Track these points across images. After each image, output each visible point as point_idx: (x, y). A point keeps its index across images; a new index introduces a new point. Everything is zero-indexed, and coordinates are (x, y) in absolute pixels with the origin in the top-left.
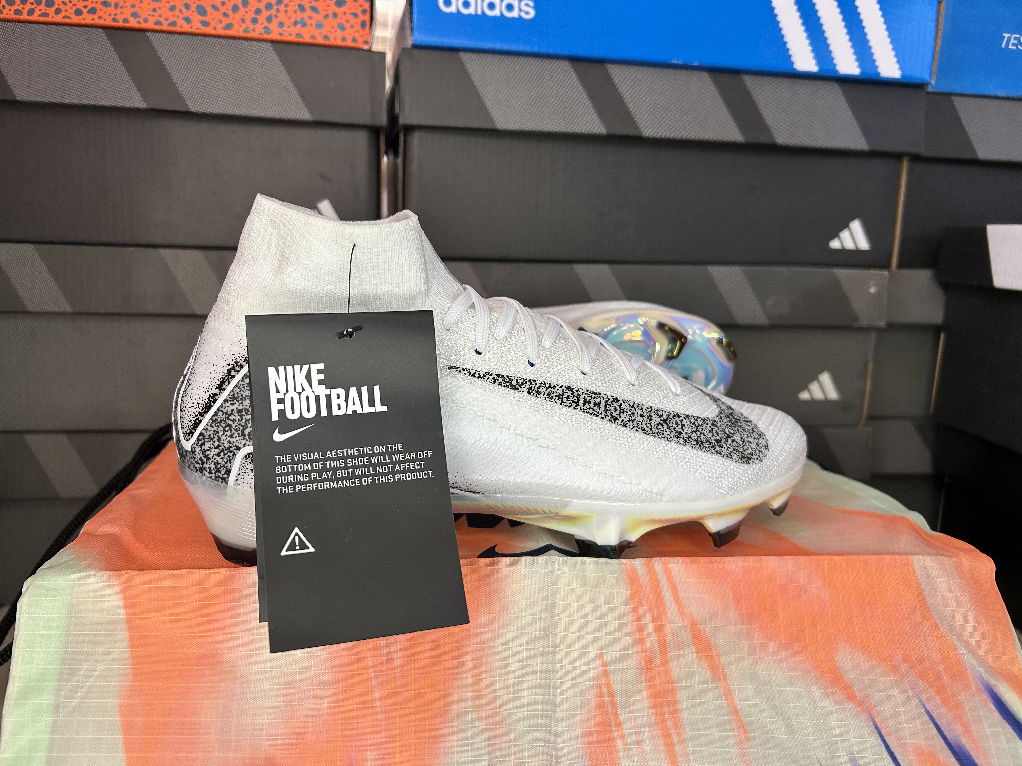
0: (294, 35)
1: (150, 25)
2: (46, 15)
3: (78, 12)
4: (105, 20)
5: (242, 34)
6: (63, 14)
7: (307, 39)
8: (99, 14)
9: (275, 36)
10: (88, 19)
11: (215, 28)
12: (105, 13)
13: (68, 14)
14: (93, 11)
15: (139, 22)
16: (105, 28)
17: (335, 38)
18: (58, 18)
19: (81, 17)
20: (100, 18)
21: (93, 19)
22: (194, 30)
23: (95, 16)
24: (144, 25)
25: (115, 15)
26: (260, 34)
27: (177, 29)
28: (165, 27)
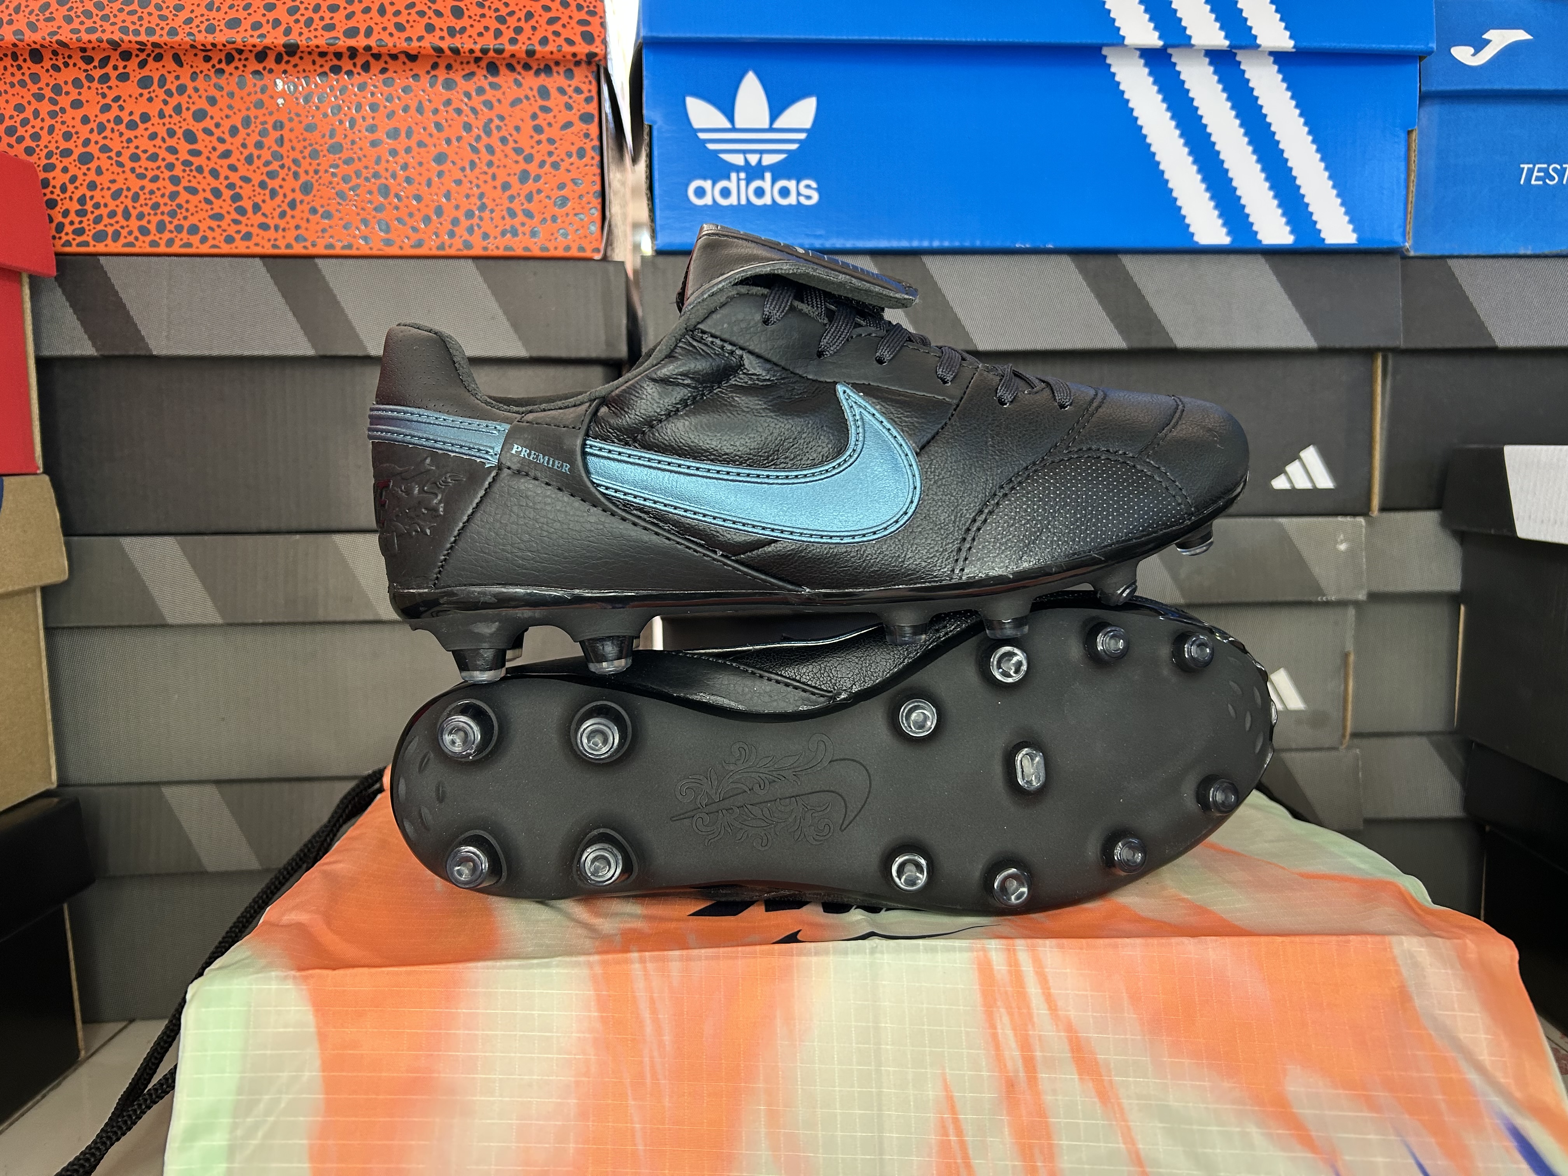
0: (502, 248)
1: (320, 250)
2: (189, 245)
3: (230, 240)
4: (263, 247)
5: (435, 252)
6: (211, 242)
7: (520, 252)
8: (255, 239)
9: (477, 251)
10: (241, 247)
11: (401, 248)
12: (263, 238)
13: (216, 242)
14: (248, 236)
15: (305, 247)
16: (262, 257)
17: (556, 248)
18: (204, 249)
19: (233, 246)
20: (257, 245)
21: (248, 247)
22: (375, 252)
23: (250, 244)
24: (312, 251)
25: (276, 240)
26: (459, 250)
27: (354, 252)
28: (338, 251)
